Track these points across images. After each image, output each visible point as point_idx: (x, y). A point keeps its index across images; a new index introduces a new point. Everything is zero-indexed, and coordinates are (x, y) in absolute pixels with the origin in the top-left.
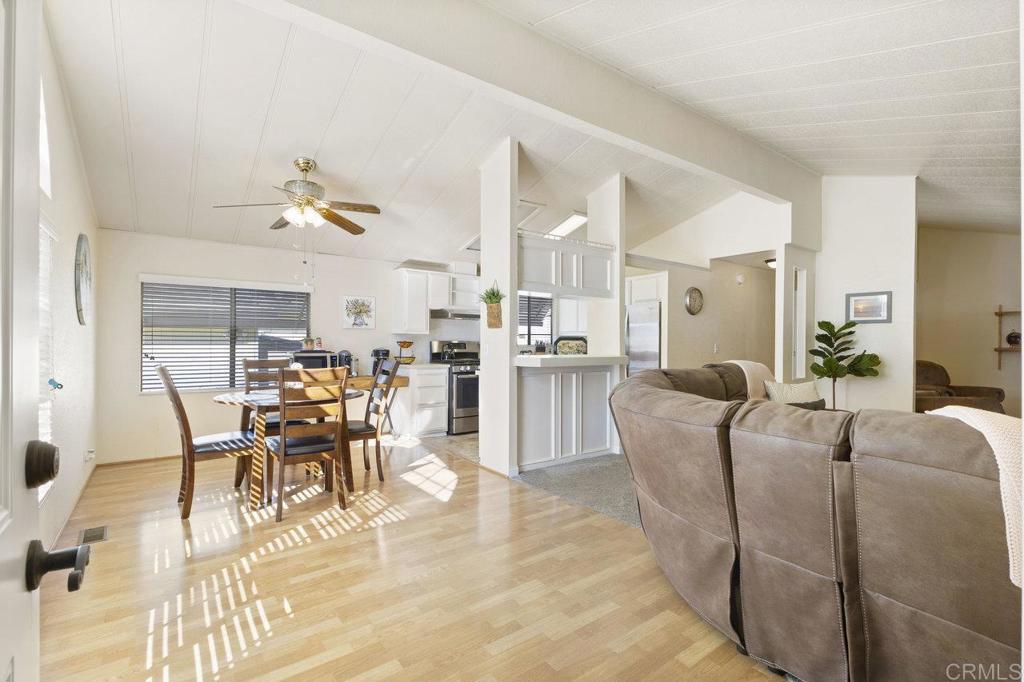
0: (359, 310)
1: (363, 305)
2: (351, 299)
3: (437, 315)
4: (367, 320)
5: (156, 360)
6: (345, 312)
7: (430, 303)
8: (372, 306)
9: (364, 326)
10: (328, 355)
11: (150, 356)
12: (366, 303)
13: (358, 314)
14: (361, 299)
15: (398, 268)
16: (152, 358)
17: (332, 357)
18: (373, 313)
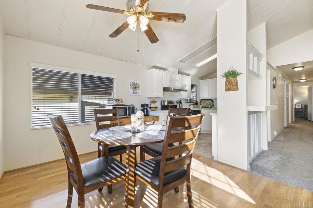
0: (135, 87)
1: (137, 84)
2: (132, 81)
3: (166, 89)
4: (138, 91)
5: (40, 110)
6: (130, 88)
7: (163, 84)
8: (140, 85)
9: (137, 94)
10: (127, 107)
11: (37, 108)
12: (138, 84)
13: (135, 88)
14: (136, 82)
15: (149, 69)
16: (38, 109)
17: (128, 107)
18: (140, 88)
